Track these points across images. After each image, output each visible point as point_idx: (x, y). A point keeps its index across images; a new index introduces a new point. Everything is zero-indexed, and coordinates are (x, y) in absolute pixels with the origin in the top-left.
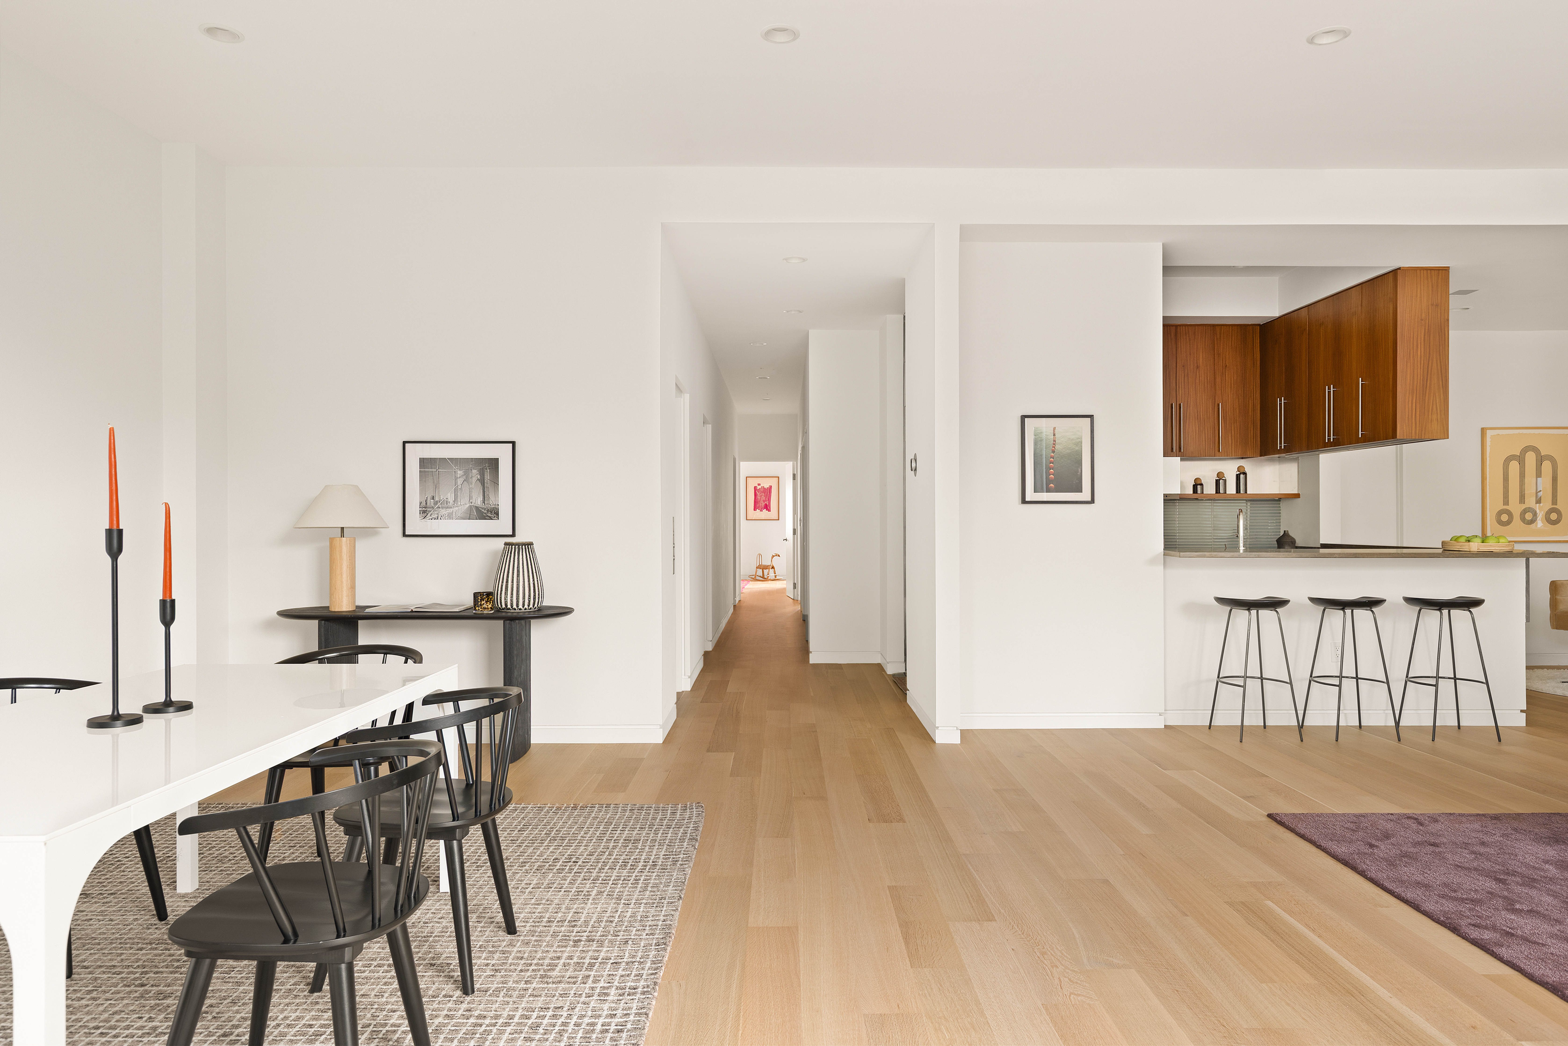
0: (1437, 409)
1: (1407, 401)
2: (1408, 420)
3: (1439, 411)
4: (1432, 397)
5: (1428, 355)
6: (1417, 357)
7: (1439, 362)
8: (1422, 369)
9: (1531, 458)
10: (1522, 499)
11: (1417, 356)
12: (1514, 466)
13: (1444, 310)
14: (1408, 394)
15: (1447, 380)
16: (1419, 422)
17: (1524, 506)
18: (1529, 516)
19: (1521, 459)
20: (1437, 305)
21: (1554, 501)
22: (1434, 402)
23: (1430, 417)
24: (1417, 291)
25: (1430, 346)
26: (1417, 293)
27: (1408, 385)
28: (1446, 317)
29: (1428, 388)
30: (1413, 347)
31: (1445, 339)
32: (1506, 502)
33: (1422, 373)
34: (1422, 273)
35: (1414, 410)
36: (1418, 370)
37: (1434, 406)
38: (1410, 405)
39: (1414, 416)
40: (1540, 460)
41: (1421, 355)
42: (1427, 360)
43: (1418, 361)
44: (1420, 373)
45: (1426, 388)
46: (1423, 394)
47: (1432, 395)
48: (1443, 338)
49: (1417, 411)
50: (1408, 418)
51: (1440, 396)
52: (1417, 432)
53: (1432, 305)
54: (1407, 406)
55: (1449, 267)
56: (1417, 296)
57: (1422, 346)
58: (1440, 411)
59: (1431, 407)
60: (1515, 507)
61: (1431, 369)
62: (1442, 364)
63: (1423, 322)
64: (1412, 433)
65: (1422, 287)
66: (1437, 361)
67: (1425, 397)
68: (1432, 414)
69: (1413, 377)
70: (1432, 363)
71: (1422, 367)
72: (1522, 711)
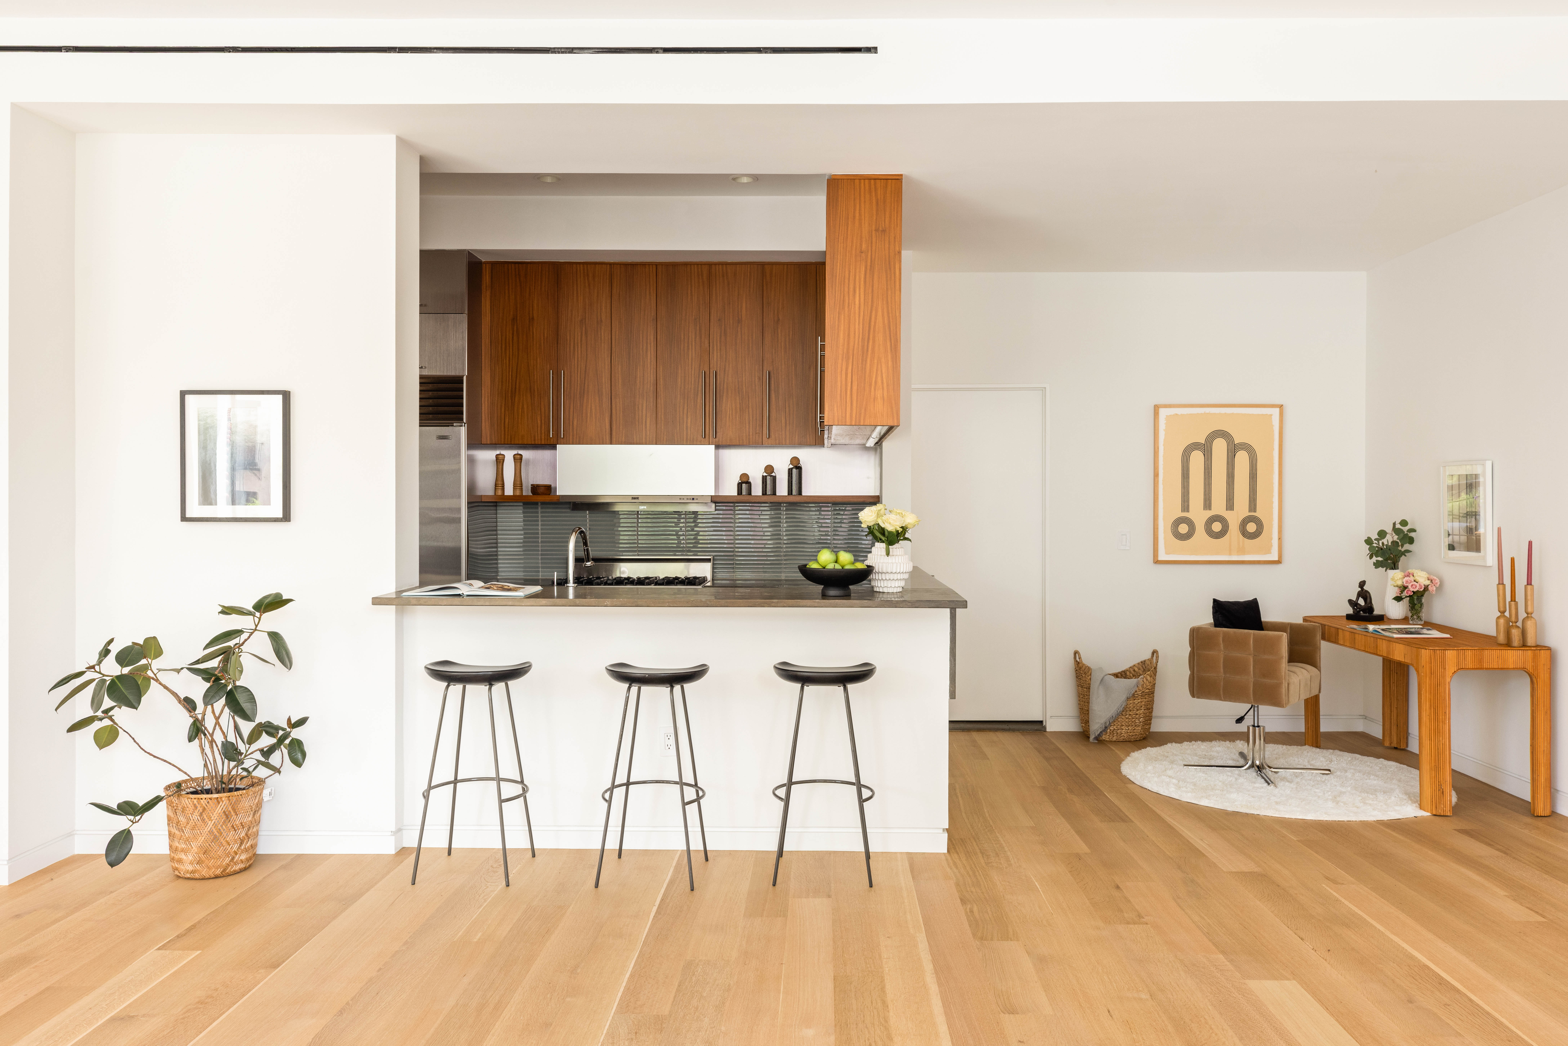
0: (882, 383)
1: (839, 370)
2: (841, 397)
3: (885, 385)
4: (876, 364)
5: (870, 303)
6: (855, 307)
7: (886, 313)
8: (861, 323)
9: (1220, 447)
10: (1208, 505)
11: (855, 304)
12: (1197, 458)
13: (895, 238)
14: (840, 361)
15: (897, 339)
16: (857, 401)
17: (1209, 514)
18: (1217, 527)
19: (1206, 448)
20: (884, 231)
21: (1253, 506)
22: (879, 373)
23: (872, 393)
24: (855, 210)
25: (873, 290)
26: (854, 212)
27: (841, 347)
28: (897, 249)
29: (870, 352)
30: (848, 292)
31: (895, 279)
32: (1185, 507)
33: (861, 330)
34: (862, 185)
35: (849, 384)
36: (855, 326)
37: (879, 378)
38: (844, 376)
39: (849, 393)
40: (1233, 449)
41: (860, 304)
42: (869, 311)
43: (855, 313)
44: (859, 329)
45: (867, 351)
46: (862, 360)
47: (876, 361)
48: (893, 278)
49: (853, 384)
50: (841, 395)
51: (888, 363)
52: (854, 416)
53: (877, 230)
54: (839, 379)
55: (901, 175)
56: (854, 217)
57: (862, 290)
58: (888, 385)
59: (874, 379)
60: (1198, 515)
61: (875, 323)
62: (890, 315)
63: (863, 255)
64: (846, 418)
65: (863, 205)
66: (883, 312)
67: (865, 364)
68: (875, 390)
69: (849, 335)
70: (876, 316)
71: (861, 321)
72: (944, 830)
